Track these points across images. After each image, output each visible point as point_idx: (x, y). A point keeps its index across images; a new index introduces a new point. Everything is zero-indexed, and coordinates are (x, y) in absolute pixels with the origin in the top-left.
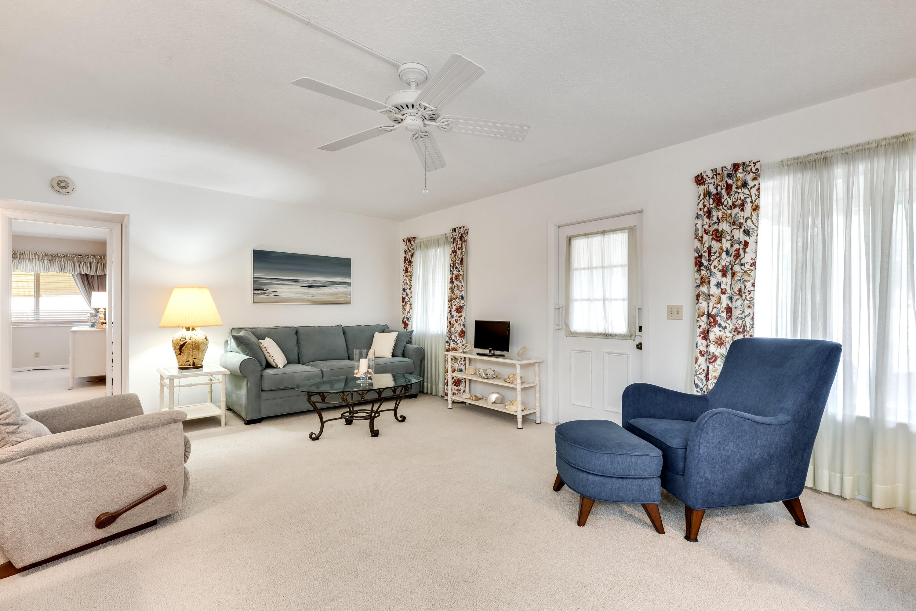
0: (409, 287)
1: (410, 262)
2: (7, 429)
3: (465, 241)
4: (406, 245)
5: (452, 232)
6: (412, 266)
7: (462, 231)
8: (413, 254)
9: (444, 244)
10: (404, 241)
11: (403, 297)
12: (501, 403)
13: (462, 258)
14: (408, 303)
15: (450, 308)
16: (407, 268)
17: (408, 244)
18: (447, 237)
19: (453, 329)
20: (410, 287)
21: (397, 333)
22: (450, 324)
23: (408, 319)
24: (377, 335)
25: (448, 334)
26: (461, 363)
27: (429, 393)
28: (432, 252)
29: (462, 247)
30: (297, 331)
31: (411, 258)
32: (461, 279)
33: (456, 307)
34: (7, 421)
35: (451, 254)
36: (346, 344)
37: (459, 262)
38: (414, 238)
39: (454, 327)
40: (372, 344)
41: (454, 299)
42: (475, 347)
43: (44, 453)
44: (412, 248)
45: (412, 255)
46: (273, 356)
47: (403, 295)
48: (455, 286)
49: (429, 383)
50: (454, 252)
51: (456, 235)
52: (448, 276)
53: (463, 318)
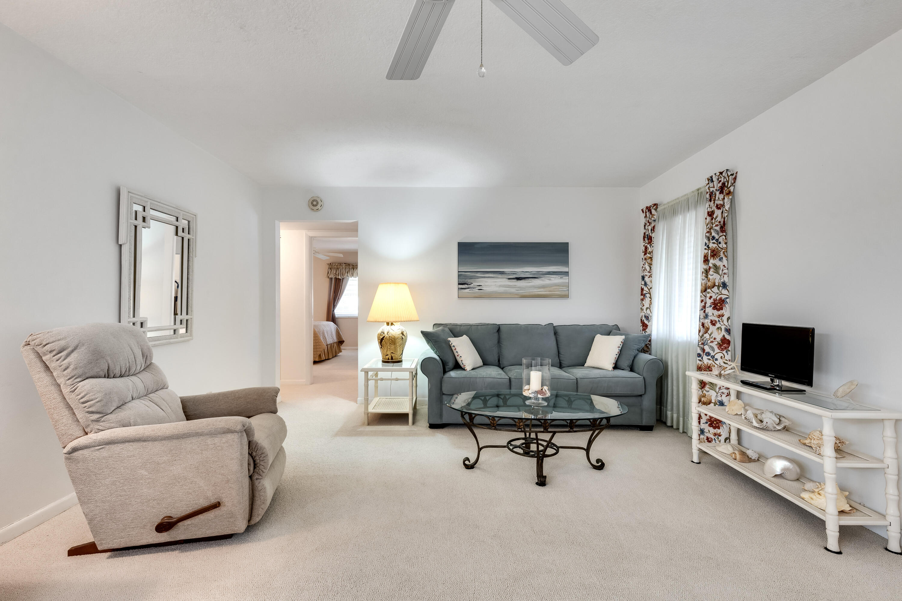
0: (648, 274)
1: (650, 239)
2: (91, 416)
3: (729, 193)
4: (646, 216)
5: (708, 183)
6: (653, 245)
7: (725, 177)
8: (654, 227)
9: (697, 204)
10: (643, 212)
11: (641, 287)
12: (798, 480)
13: (724, 222)
14: (648, 295)
15: (703, 303)
16: (646, 248)
17: (648, 216)
18: (702, 193)
19: (707, 336)
20: (650, 274)
21: (623, 337)
22: (703, 327)
23: (647, 318)
24: (598, 338)
25: (700, 343)
26: (721, 391)
27: (675, 427)
28: (679, 220)
29: (724, 203)
30: (498, 329)
31: (652, 233)
32: (722, 255)
33: (712, 300)
34: (90, 410)
35: (706, 219)
36: (558, 347)
37: (718, 228)
38: (655, 205)
39: (709, 332)
40: (590, 350)
41: (709, 289)
42: (742, 369)
43: (116, 445)
44: (652, 219)
45: (653, 229)
46: (461, 357)
47: (642, 286)
48: (710, 268)
49: (674, 412)
50: (711, 214)
51: (714, 187)
52: (701, 252)
53: (725, 318)
